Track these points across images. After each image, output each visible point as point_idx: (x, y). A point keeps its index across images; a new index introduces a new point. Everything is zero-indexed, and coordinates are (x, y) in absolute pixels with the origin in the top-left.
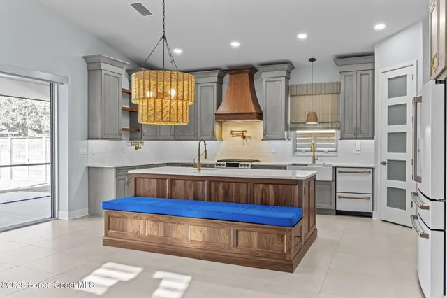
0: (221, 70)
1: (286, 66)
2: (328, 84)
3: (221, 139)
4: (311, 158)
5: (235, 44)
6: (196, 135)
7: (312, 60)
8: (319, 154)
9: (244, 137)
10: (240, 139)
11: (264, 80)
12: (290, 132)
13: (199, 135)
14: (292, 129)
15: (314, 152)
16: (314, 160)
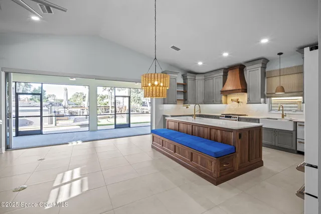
0: (225, 69)
1: (261, 61)
2: (295, 67)
3: (226, 103)
4: (281, 115)
5: (226, 54)
6: (213, 101)
7: (280, 54)
8: (287, 112)
9: (238, 102)
10: (236, 103)
11: (248, 71)
12: (266, 99)
13: (215, 102)
14: (267, 97)
15: (283, 110)
16: (283, 116)
